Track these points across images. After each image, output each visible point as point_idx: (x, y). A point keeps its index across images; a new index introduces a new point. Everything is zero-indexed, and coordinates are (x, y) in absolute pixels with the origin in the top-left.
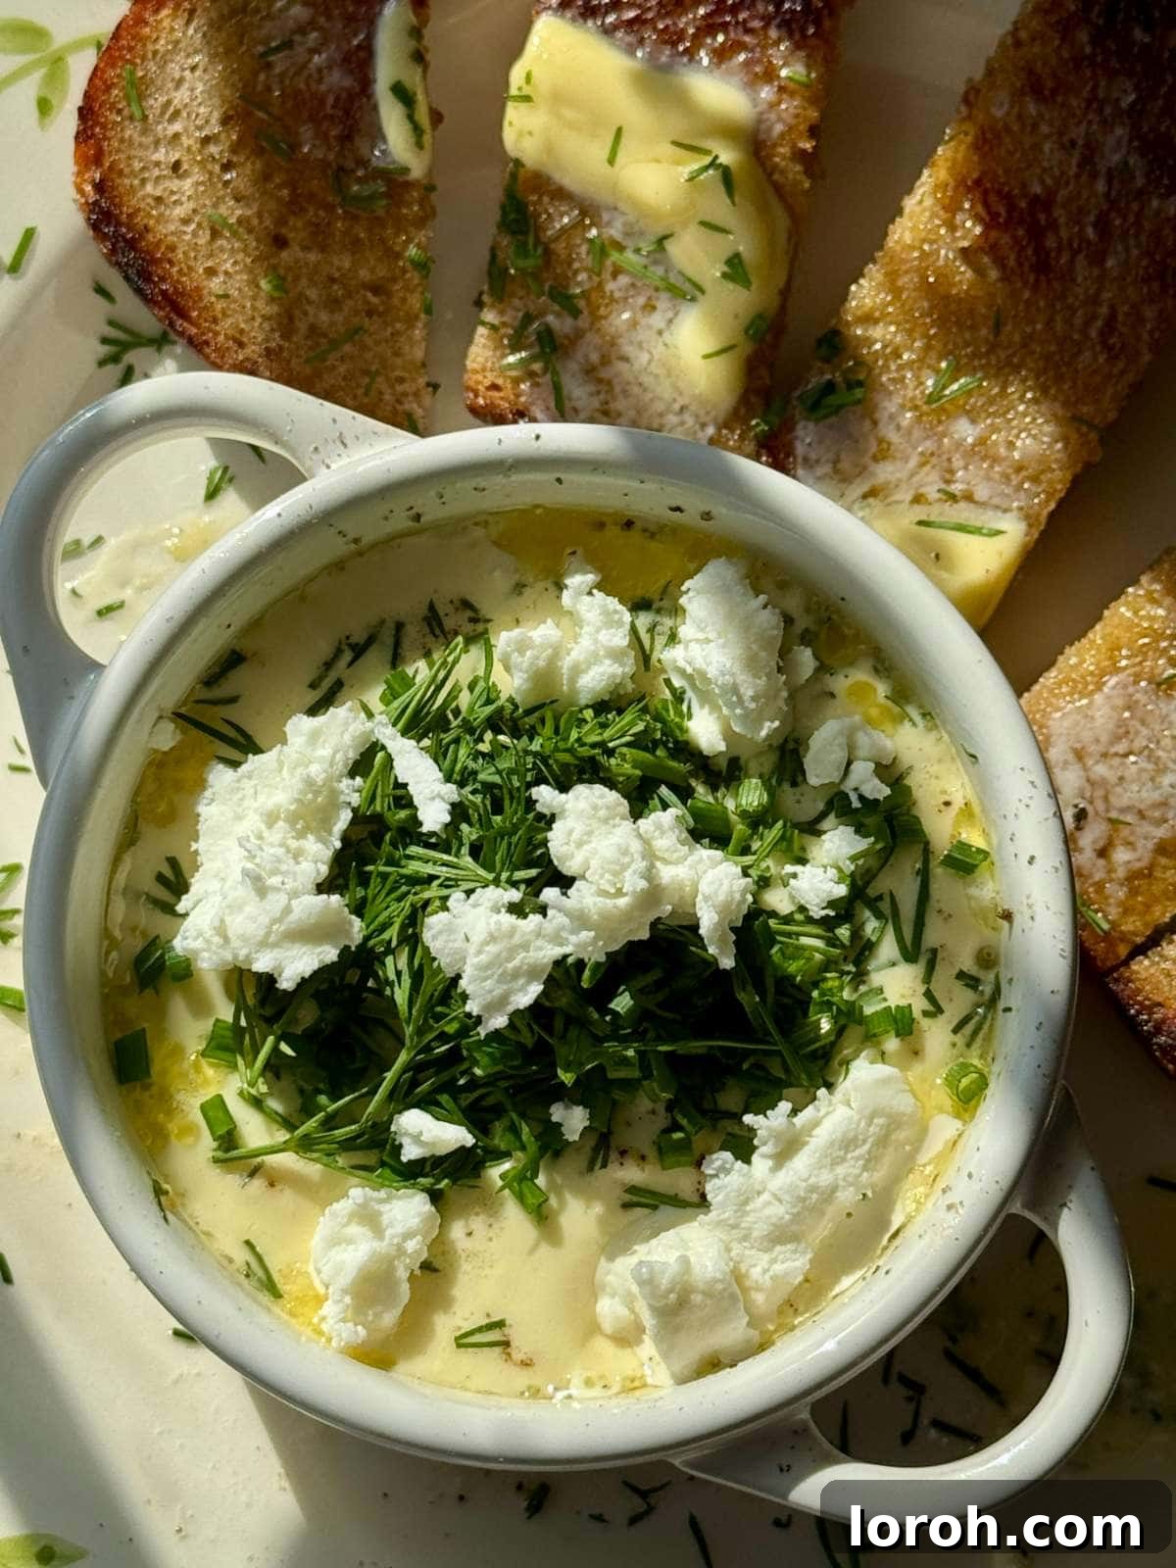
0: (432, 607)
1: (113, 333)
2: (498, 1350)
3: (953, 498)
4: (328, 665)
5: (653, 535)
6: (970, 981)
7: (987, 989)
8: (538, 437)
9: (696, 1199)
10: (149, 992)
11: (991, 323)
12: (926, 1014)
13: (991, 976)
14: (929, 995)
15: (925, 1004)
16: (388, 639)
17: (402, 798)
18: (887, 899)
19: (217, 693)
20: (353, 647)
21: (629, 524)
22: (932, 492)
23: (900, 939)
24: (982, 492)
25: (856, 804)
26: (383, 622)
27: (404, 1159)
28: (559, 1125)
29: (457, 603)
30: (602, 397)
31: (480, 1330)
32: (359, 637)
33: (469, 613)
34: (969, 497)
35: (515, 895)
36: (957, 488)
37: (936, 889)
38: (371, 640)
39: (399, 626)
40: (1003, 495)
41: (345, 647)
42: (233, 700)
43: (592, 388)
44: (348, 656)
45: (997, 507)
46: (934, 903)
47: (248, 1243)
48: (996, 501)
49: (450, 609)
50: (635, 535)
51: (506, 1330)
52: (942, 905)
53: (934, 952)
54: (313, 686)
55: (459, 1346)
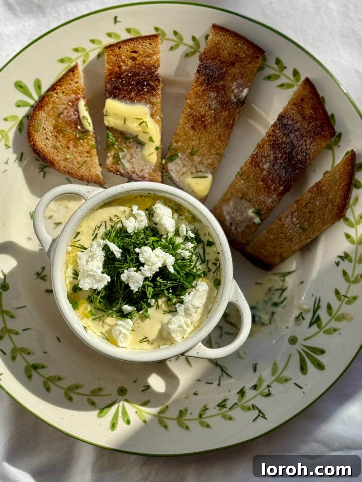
0: (110, 217)
1: (40, 166)
2: (147, 342)
3: (198, 172)
4: (94, 231)
5: (146, 197)
6: (215, 264)
7: (218, 265)
8: (123, 187)
9: (175, 310)
10: (76, 293)
11: (198, 139)
12: (208, 271)
13: (218, 263)
14: (208, 268)
15: (208, 270)
16: (104, 224)
17: (112, 253)
18: (198, 253)
19: (76, 240)
20: (98, 227)
21: (141, 196)
22: (194, 171)
23: (201, 259)
24: (203, 170)
25: (190, 238)
26: (102, 222)
27: (125, 314)
28: (150, 303)
29: (115, 216)
30: (132, 165)
31: (143, 339)
32: (99, 225)
33: (117, 217)
34: (201, 171)
35: (135, 269)
36: (199, 170)
37: (206, 250)
38: (101, 225)
39: (105, 222)
40: (207, 170)
41: (97, 227)
42: (79, 240)
43: (130, 164)
44: (98, 229)
45: (206, 172)
46: (206, 252)
47: (101, 332)
48: (206, 171)
49: (113, 217)
50: (143, 198)
51: (148, 338)
52: (208, 252)
53: (208, 260)
54: (93, 235)
55: (140, 342)
